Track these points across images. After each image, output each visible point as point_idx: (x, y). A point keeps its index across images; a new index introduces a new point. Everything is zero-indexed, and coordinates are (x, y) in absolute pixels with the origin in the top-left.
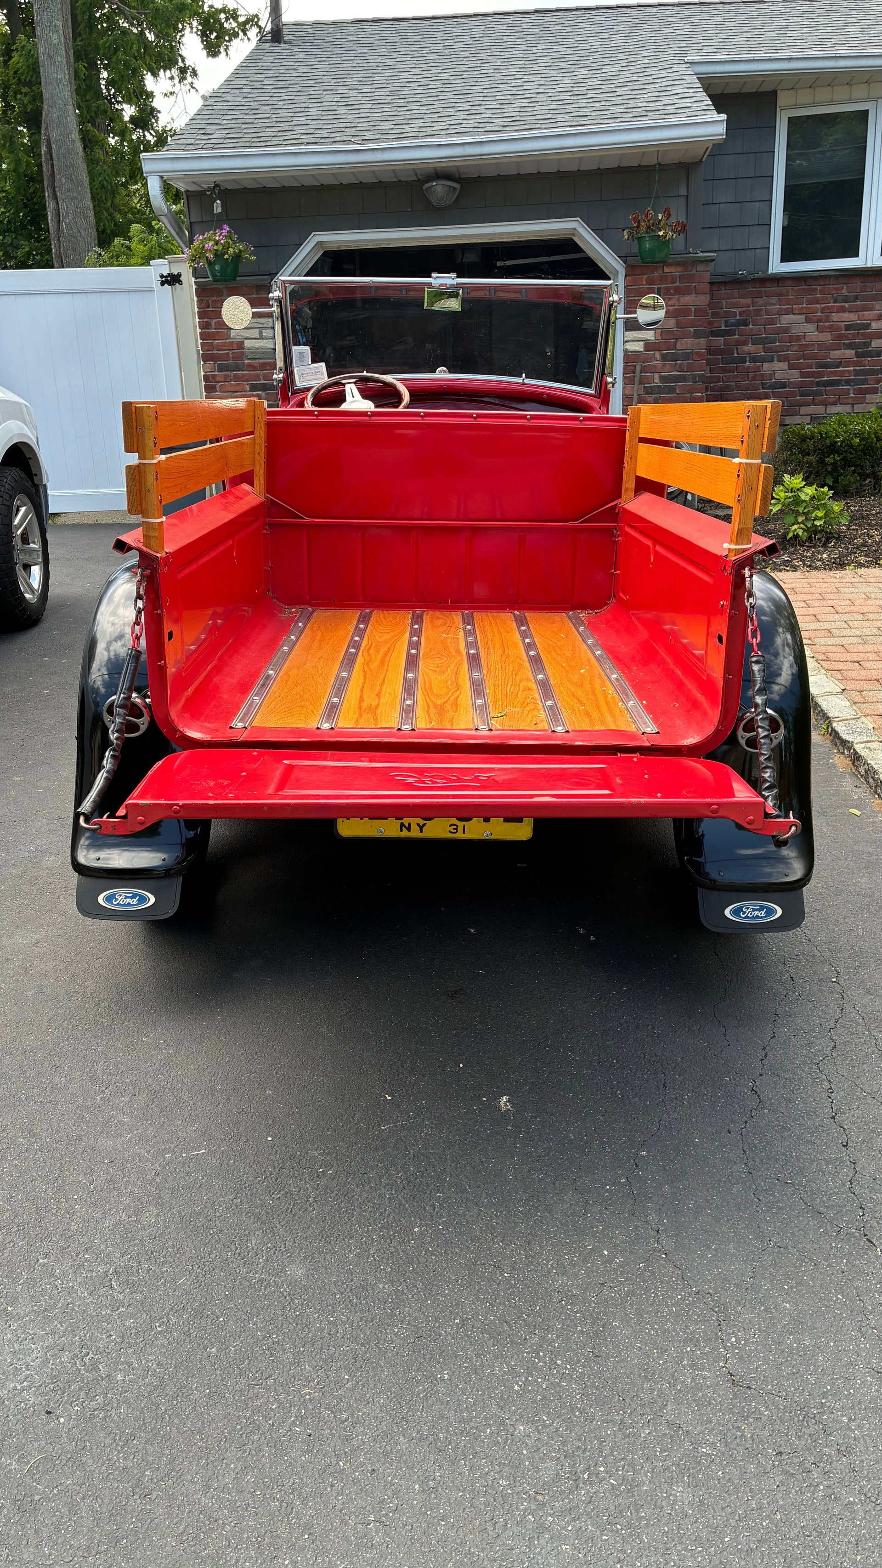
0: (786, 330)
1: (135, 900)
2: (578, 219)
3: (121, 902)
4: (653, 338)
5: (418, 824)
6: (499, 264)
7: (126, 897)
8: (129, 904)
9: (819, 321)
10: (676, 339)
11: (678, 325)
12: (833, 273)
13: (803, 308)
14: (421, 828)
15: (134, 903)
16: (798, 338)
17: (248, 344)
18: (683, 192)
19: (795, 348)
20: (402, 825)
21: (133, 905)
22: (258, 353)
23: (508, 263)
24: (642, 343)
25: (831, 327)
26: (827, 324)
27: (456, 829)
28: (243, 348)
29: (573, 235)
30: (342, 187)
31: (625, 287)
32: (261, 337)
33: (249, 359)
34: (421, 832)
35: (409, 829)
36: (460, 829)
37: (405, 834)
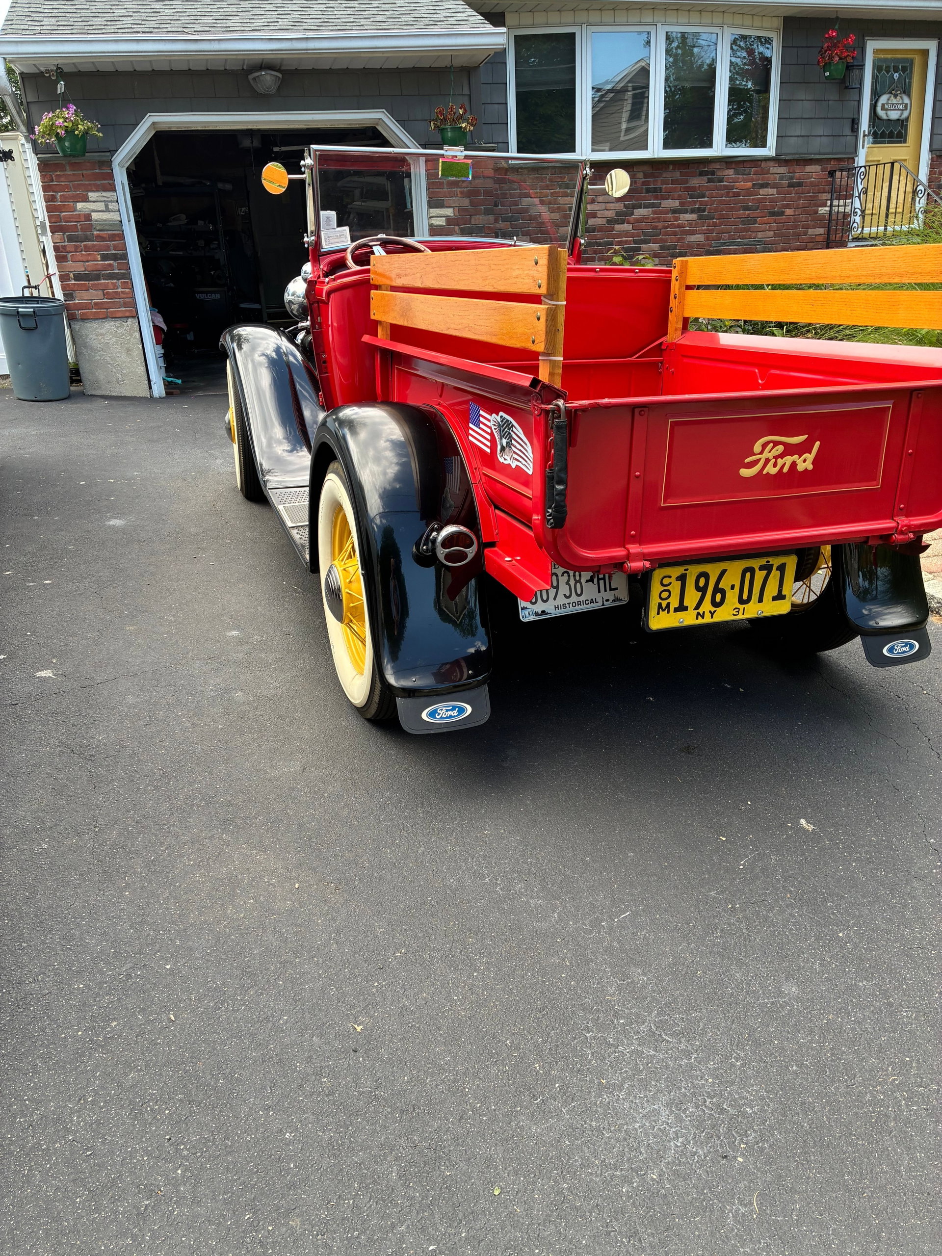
0: (526, 211)
1: (455, 712)
2: (384, 110)
3: (444, 716)
4: (452, 215)
5: (710, 612)
6: (276, 149)
7: (447, 711)
8: (451, 716)
9: (550, 203)
10: (471, 216)
11: (472, 203)
12: (558, 165)
13: (537, 193)
14: (712, 614)
15: (455, 714)
16: (535, 218)
17: (95, 216)
18: (466, 92)
19: (534, 225)
20: (698, 614)
21: (455, 716)
22: (106, 225)
23: (284, 149)
24: (444, 219)
25: (559, 208)
26: (555, 206)
27: (738, 612)
28: (91, 220)
29: (377, 124)
30: (172, 73)
31: (426, 171)
32: (107, 210)
33: (98, 230)
34: (712, 617)
35: (703, 617)
36: (741, 612)
37: (701, 621)
